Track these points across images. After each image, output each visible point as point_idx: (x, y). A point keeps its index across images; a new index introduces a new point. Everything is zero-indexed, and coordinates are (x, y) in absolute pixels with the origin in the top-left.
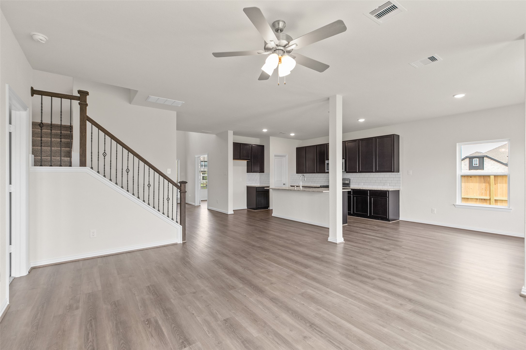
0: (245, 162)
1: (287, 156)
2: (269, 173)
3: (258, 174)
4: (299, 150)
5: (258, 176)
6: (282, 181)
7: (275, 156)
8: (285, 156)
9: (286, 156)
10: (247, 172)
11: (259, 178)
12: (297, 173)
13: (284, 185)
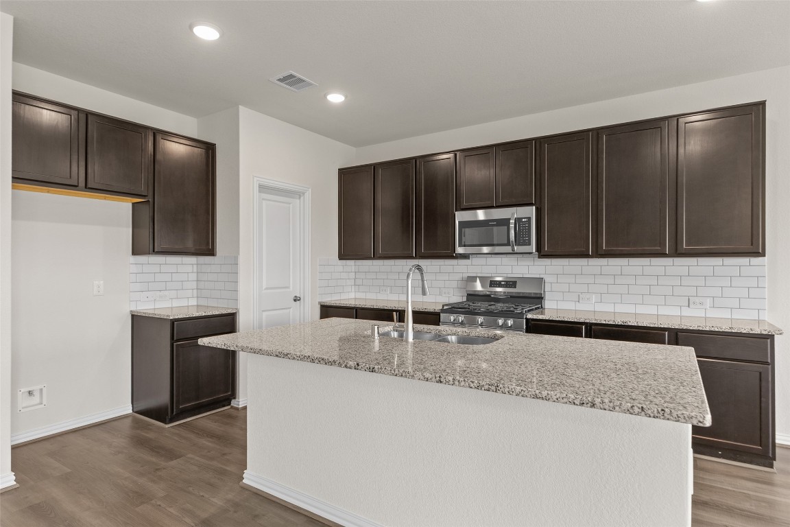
0: (123, 208)
1: (308, 195)
2: (236, 258)
3: (192, 260)
4: (347, 176)
5: (189, 269)
6: (288, 287)
7: (263, 188)
8: (299, 195)
9: (304, 194)
10: (134, 253)
11: (193, 277)
12: (342, 256)
13: (295, 300)
